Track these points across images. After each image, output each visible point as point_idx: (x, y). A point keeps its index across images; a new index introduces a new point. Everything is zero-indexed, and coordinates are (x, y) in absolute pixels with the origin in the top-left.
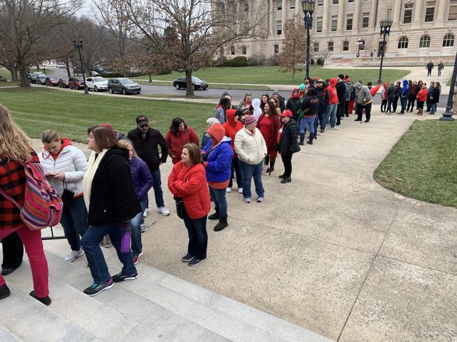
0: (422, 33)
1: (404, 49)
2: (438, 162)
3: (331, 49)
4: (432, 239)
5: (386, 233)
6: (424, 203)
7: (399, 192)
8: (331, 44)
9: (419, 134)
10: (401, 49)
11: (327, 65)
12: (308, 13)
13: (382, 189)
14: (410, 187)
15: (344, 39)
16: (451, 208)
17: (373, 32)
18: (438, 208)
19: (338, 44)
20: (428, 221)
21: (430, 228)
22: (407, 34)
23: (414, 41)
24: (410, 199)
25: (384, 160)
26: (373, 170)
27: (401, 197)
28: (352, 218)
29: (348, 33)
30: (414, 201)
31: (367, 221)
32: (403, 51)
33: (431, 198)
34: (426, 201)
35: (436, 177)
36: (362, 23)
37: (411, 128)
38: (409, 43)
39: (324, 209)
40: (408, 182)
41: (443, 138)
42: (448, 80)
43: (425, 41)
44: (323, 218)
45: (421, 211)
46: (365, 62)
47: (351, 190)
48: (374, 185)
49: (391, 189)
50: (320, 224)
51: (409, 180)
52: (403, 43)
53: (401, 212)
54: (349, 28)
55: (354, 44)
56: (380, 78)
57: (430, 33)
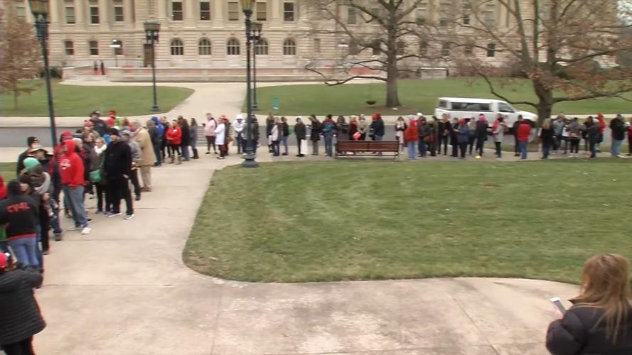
0: (199, 36)
1: (179, 56)
2: (251, 229)
3: (71, 52)
4: (262, 323)
5: (215, 328)
6: (246, 284)
7: (218, 276)
8: (69, 44)
9: (223, 191)
10: (175, 56)
11: (68, 78)
12: (40, 17)
13: (197, 276)
14: (227, 267)
15: (89, 37)
16: (272, 284)
17: (131, 30)
18: (260, 286)
19: (81, 44)
20: (252, 304)
21: (257, 311)
22: (180, 36)
23: (191, 46)
24: (231, 282)
25: (191, 236)
26: (181, 252)
27: (220, 282)
28: (172, 321)
29: (94, 28)
30: (235, 284)
31: (190, 320)
32: (178, 59)
33: (252, 276)
34: (247, 280)
35: (252, 249)
36: (113, 15)
37: (212, 184)
38: (185, 48)
39: (134, 318)
40: (224, 260)
41: (251, 194)
42: (241, 105)
43: (205, 46)
44: (138, 329)
45: (244, 294)
46: (128, 75)
47: (160, 284)
48: (187, 273)
49: (207, 274)
50: (138, 339)
51: (224, 258)
52: (177, 48)
53: (225, 300)
54: (95, 20)
55: (106, 46)
56: (155, 103)
57: (210, 36)
